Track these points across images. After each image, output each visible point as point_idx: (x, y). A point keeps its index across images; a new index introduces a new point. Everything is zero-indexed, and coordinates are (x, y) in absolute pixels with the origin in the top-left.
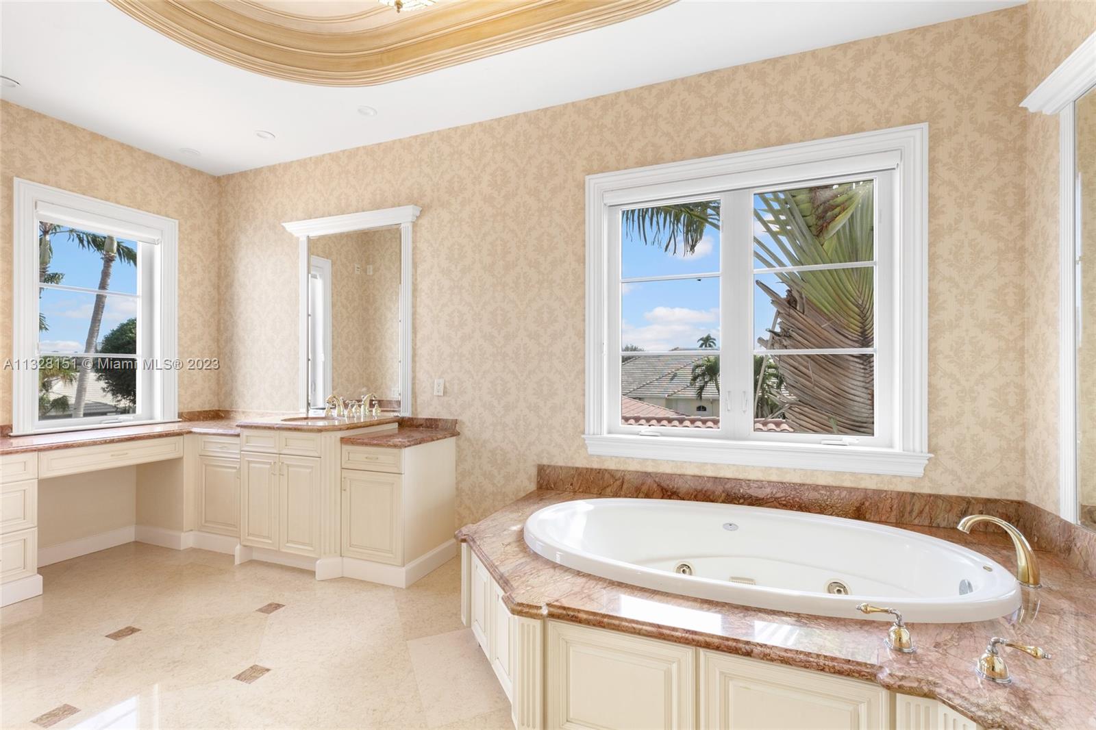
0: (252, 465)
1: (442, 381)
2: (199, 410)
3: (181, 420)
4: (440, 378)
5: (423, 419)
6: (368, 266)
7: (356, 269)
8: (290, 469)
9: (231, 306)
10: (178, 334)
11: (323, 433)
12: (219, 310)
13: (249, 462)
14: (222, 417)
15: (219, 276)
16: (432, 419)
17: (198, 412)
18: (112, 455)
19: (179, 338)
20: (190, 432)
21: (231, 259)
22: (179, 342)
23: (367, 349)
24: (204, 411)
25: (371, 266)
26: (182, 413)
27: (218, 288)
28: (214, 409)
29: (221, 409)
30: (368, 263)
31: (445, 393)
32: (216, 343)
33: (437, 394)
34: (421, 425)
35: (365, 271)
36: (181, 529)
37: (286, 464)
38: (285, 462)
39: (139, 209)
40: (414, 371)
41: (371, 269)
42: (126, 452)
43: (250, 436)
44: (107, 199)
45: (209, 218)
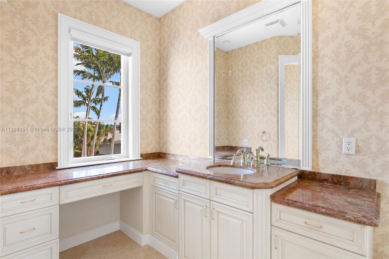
0: (187, 203)
1: (353, 140)
2: (151, 152)
3: (142, 158)
4: (349, 136)
5: (329, 175)
6: (229, 71)
7: (223, 73)
8: (220, 216)
9: (166, 91)
10: (140, 109)
11: (255, 190)
12: (160, 94)
13: (185, 201)
14: (162, 157)
15: (160, 75)
16: (340, 176)
17: (150, 153)
18: (103, 187)
19: (141, 111)
20: (147, 170)
21: (166, 64)
22: (141, 113)
23: (228, 118)
24: (153, 153)
25: (230, 71)
26: (142, 154)
27: (160, 82)
28: (158, 152)
29: (161, 152)
30: (228, 70)
31: (358, 151)
32: (158, 114)
33: (347, 152)
34: (326, 180)
35: (227, 74)
36: (142, 232)
37: (217, 210)
38: (216, 209)
39: (121, 35)
40: (315, 130)
41: (230, 73)
42: (111, 184)
43: (186, 181)
44: (106, 29)
45: (155, 42)
